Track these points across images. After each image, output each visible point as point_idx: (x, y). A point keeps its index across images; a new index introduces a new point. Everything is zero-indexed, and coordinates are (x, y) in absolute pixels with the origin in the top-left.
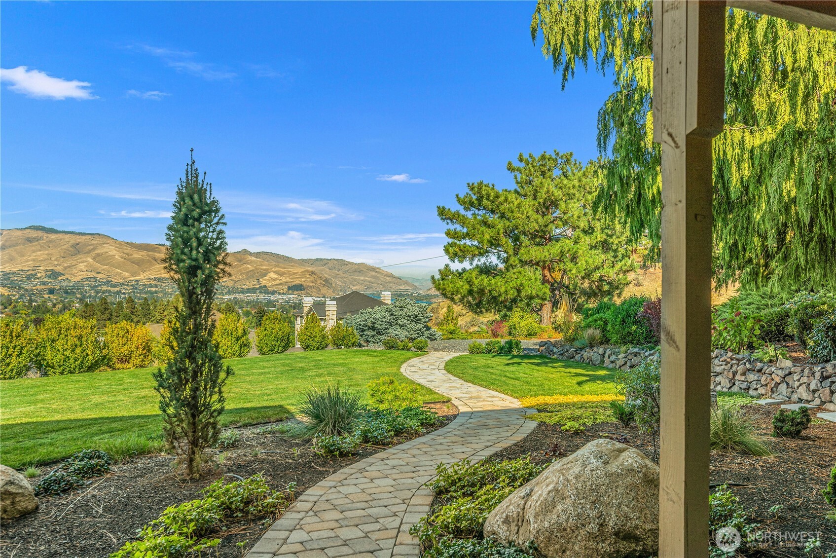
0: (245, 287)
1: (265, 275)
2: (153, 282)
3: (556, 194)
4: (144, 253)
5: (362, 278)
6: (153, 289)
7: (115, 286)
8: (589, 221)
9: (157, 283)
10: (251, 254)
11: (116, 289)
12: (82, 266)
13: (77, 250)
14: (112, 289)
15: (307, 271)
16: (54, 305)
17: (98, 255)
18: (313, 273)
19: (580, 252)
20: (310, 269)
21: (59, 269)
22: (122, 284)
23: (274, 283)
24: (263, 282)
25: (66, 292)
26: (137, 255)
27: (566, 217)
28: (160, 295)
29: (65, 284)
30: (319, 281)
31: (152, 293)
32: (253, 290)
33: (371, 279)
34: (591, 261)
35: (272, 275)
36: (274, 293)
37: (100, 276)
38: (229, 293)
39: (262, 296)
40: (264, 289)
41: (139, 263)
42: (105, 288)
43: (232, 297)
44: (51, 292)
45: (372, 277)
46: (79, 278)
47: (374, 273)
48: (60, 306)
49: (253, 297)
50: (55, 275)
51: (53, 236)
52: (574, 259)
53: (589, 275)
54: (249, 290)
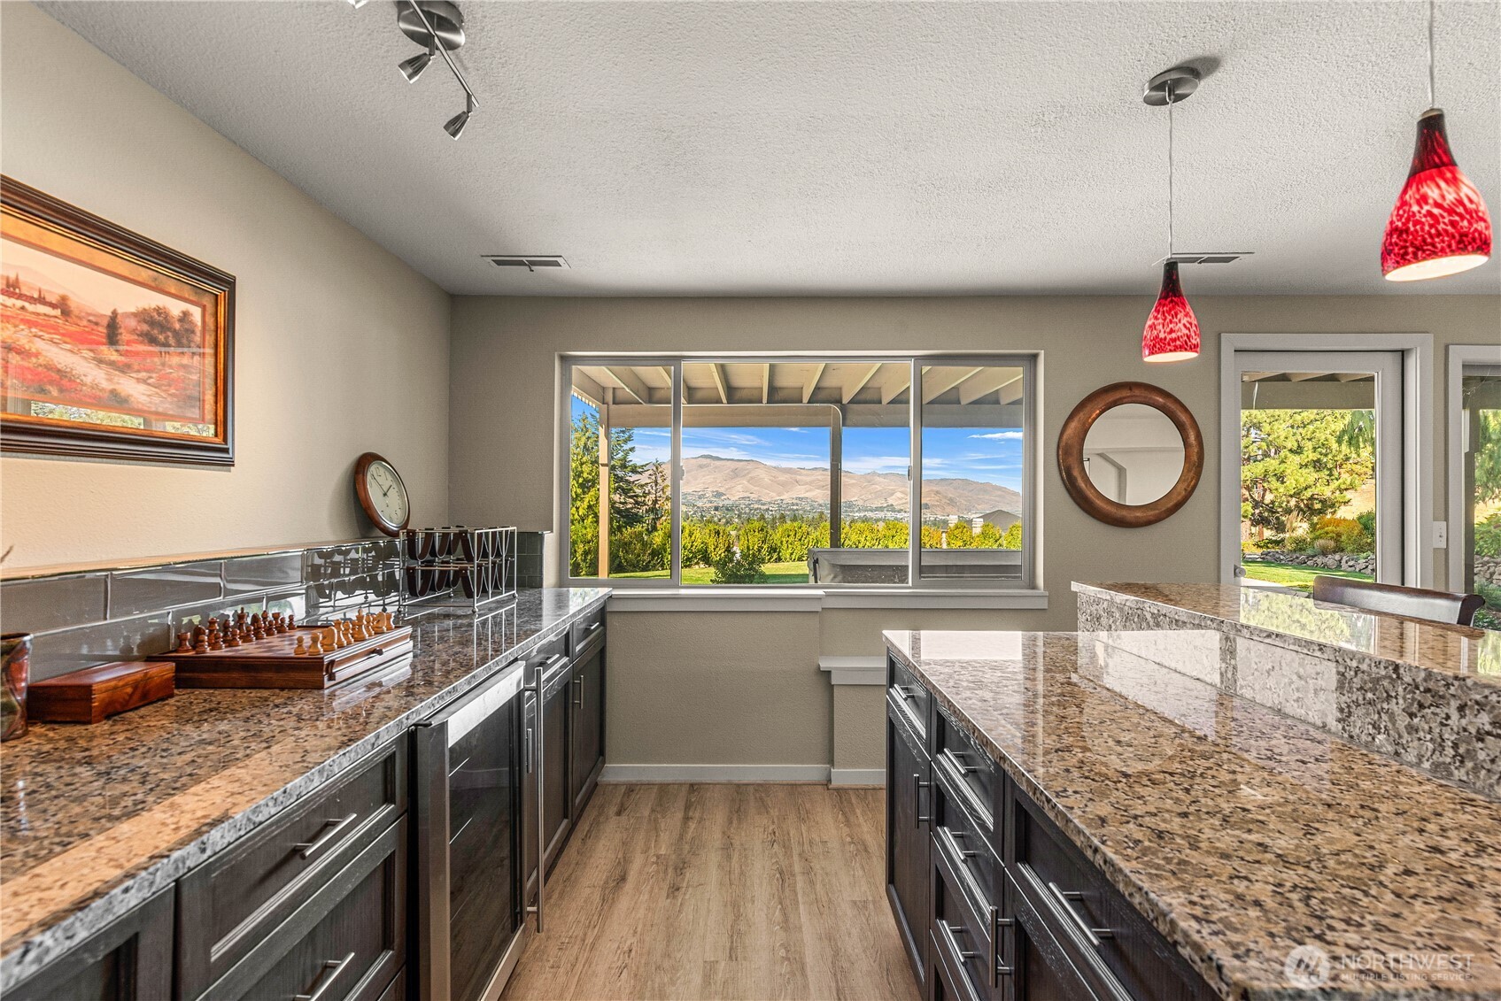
0: (874, 506)
1: (892, 494)
2: (794, 501)
3: (1259, 417)
4: (788, 476)
5: (987, 497)
6: (795, 507)
7: (764, 504)
8: (1297, 441)
9: (798, 502)
10: (879, 475)
11: (765, 507)
12: (739, 488)
13: (736, 474)
14: (763, 507)
15: (932, 491)
16: (720, 520)
17: (752, 478)
18: (938, 492)
19: (1288, 471)
20: (934, 488)
21: (722, 490)
22: (770, 503)
23: (900, 502)
24: (890, 501)
25: (727, 510)
26: (783, 478)
27: (1270, 438)
28: (801, 512)
29: (726, 502)
30: (944, 500)
31: (794, 511)
32: (880, 509)
33: (997, 499)
34: (1302, 480)
35: (899, 495)
36: (900, 511)
37: (752, 496)
38: (859, 510)
39: (889, 514)
40: (891, 508)
41: (783, 484)
42: (756, 506)
43: (862, 514)
44: (716, 509)
45: (999, 496)
46: (737, 498)
47: (999, 493)
48: (724, 520)
49: (880, 515)
50: (719, 495)
51: (718, 463)
52: (1281, 478)
53: (1299, 494)
54: (877, 509)
